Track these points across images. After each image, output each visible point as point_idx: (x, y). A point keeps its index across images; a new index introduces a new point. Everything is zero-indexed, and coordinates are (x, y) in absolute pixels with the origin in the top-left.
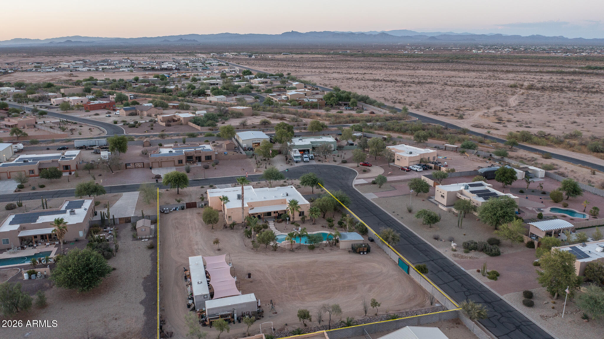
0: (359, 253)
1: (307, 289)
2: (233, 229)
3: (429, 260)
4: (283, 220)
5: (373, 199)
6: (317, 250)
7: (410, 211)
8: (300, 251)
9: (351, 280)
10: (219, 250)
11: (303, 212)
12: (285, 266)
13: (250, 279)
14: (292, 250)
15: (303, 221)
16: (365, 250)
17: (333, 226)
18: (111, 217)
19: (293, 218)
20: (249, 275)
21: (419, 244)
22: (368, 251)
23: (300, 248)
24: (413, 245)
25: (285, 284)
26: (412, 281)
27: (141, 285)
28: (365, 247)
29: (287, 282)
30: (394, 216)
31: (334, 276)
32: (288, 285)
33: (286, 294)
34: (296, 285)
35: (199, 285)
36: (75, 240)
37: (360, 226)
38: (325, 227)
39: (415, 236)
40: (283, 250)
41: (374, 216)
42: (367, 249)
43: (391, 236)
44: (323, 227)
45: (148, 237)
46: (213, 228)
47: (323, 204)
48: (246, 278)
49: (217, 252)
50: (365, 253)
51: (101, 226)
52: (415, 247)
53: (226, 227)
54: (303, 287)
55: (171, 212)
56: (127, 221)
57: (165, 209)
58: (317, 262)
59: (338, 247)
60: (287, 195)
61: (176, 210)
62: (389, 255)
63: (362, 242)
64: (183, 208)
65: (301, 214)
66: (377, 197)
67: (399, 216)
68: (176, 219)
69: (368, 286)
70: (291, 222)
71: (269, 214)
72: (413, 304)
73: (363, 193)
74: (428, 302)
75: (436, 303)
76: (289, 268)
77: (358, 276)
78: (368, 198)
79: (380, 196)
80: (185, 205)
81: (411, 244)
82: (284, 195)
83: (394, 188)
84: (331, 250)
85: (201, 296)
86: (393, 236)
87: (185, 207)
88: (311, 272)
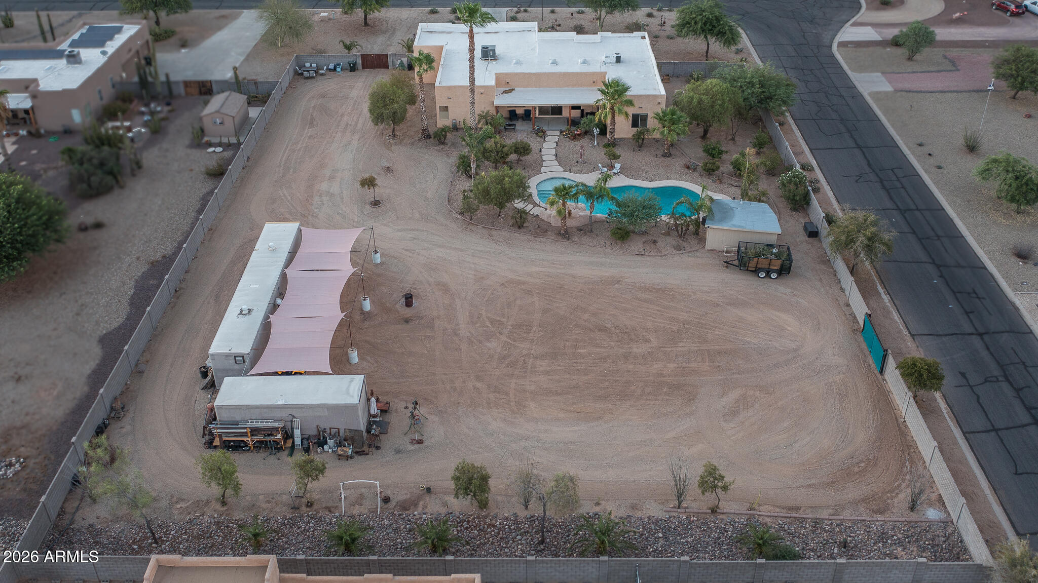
0: (756, 271)
1: (547, 373)
2: (443, 143)
3: (972, 330)
4: (586, 133)
5: (876, 96)
6: (636, 245)
7: (972, 148)
8: (586, 240)
9: (692, 365)
10: (376, 203)
11: (644, 118)
12: (524, 283)
13: (408, 310)
14: (565, 234)
15: (639, 142)
16: (776, 265)
17: (713, 170)
18: (163, 78)
19: (613, 132)
20: (409, 300)
21: (959, 266)
22: (785, 270)
23: (589, 228)
24: (938, 267)
25: (493, 345)
26: (883, 399)
27: (132, 283)
28: (778, 256)
29: (504, 338)
30: (918, 158)
31: (646, 341)
32: (499, 350)
33: (478, 379)
34: (524, 352)
35: (242, 319)
36: (61, 129)
37: (790, 181)
38: (695, 169)
39: (956, 237)
40: (541, 229)
41: (857, 151)
42: (782, 266)
43: (861, 238)
44: (688, 167)
45: (225, 140)
46: (394, 136)
47: (700, 102)
48: (398, 306)
49: (368, 209)
50: (774, 276)
51: (140, 98)
52: (941, 276)
53: (428, 137)
54: (540, 362)
55: (322, 75)
56: (203, 89)
57: (308, 65)
58: (618, 282)
59: (702, 240)
60: (618, 60)
61: (335, 69)
62: (847, 293)
63: (773, 240)
64: (353, 68)
65: (638, 121)
66: (889, 88)
67: (931, 160)
68: (323, 96)
69: (734, 394)
70: (605, 141)
71: (557, 110)
72: (852, 492)
73: (853, 70)
74: (904, 496)
75: (931, 505)
76: (529, 293)
77: (719, 353)
78: (861, 90)
79: (900, 86)
80: (359, 61)
81: (934, 263)
82: (609, 60)
83: (954, 64)
84: (678, 248)
85: (227, 356)
86: (869, 239)
87: (360, 66)
88: (586, 316)
